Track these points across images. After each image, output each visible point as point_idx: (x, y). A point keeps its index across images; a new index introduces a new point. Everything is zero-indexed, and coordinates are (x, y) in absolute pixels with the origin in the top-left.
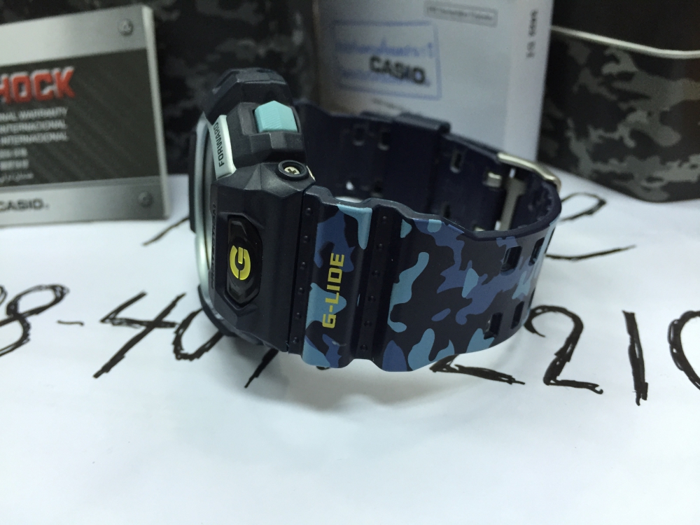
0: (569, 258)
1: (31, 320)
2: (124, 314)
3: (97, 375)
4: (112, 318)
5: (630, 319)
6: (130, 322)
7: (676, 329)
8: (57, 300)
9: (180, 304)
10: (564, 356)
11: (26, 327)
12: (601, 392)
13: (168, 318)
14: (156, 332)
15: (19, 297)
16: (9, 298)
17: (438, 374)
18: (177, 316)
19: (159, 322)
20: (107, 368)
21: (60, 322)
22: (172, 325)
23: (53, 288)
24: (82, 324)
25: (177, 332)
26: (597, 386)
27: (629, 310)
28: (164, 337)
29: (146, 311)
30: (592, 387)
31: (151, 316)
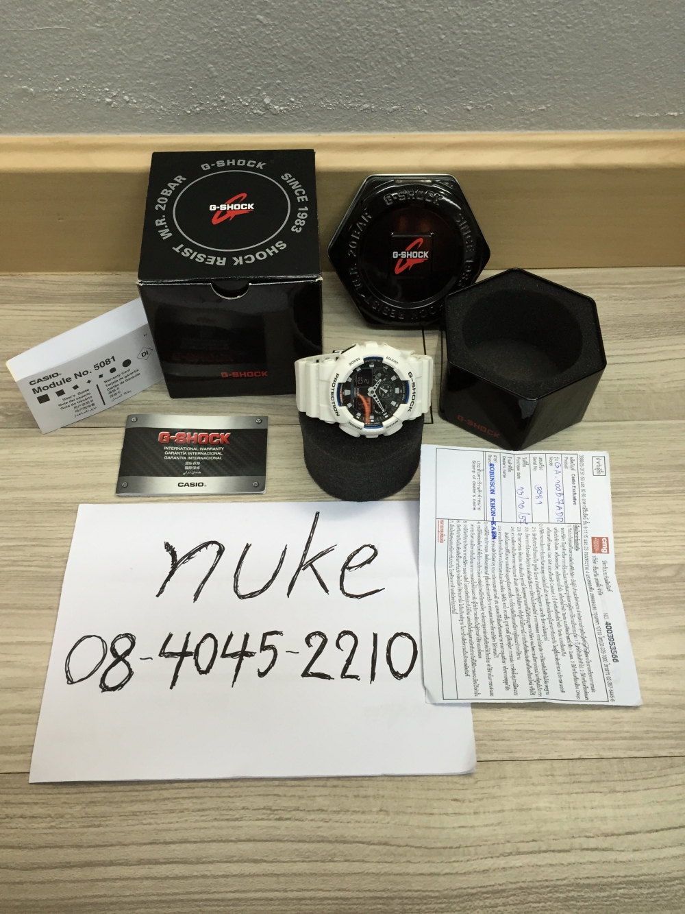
0: (357, 597)
1: (127, 658)
2: (167, 650)
3: (171, 688)
4: (162, 653)
5: (375, 636)
6: (172, 655)
7: (391, 642)
8: (133, 644)
9: (190, 639)
10: (349, 661)
11: (128, 664)
12: (359, 680)
13: (188, 650)
14: (186, 659)
15: (113, 644)
16: (109, 646)
17: (304, 678)
18: (191, 648)
19: (184, 654)
20: (173, 683)
21: (141, 659)
22: (190, 654)
23: (126, 635)
24: (151, 658)
25: (194, 658)
26: (358, 676)
27: (375, 633)
28: (189, 661)
29: (175, 646)
30: (356, 677)
31: (180, 651)
